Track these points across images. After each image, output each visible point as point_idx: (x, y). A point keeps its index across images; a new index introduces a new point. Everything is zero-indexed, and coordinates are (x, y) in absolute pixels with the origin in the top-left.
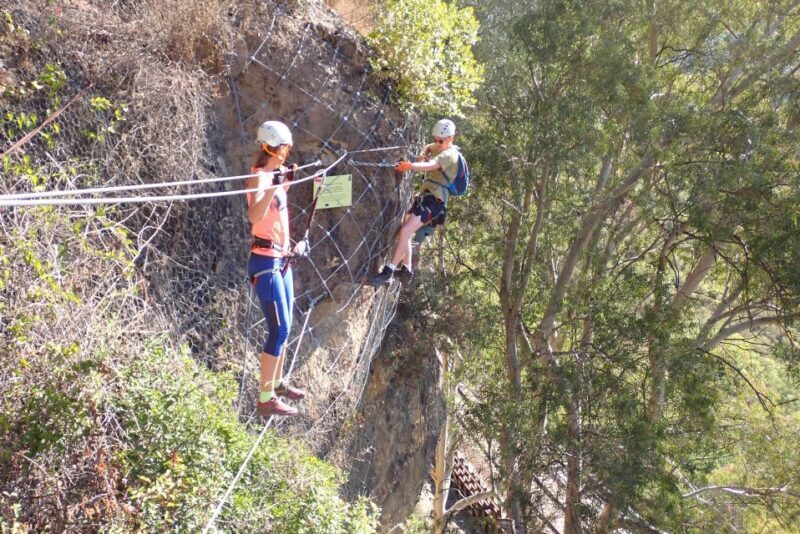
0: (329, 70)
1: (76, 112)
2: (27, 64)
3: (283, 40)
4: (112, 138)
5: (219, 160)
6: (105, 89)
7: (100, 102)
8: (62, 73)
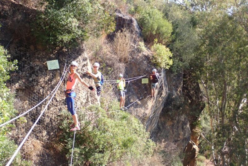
0: (145, 62)
1: (107, 70)
2: (101, 63)
3: (138, 57)
4: (111, 73)
5: (127, 76)
6: (110, 67)
7: (110, 68)
8: (105, 64)
